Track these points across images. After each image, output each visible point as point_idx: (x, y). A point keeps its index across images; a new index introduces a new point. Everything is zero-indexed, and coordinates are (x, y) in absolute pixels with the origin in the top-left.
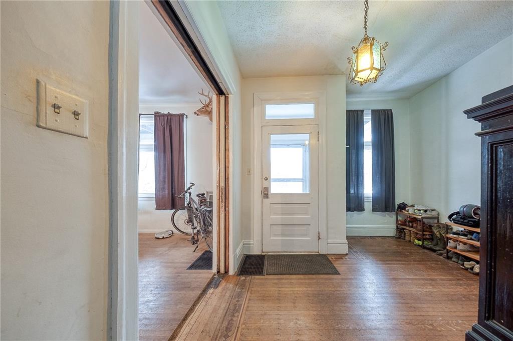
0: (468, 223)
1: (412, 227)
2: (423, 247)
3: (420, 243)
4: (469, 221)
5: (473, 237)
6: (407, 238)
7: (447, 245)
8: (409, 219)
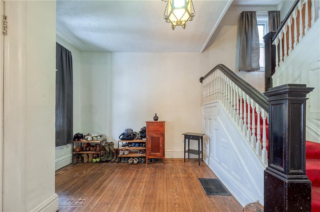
0: (130, 138)
1: (89, 150)
2: (101, 162)
3: (98, 160)
4: (131, 137)
5: (132, 146)
6: (85, 160)
7: (119, 154)
8: (85, 145)
